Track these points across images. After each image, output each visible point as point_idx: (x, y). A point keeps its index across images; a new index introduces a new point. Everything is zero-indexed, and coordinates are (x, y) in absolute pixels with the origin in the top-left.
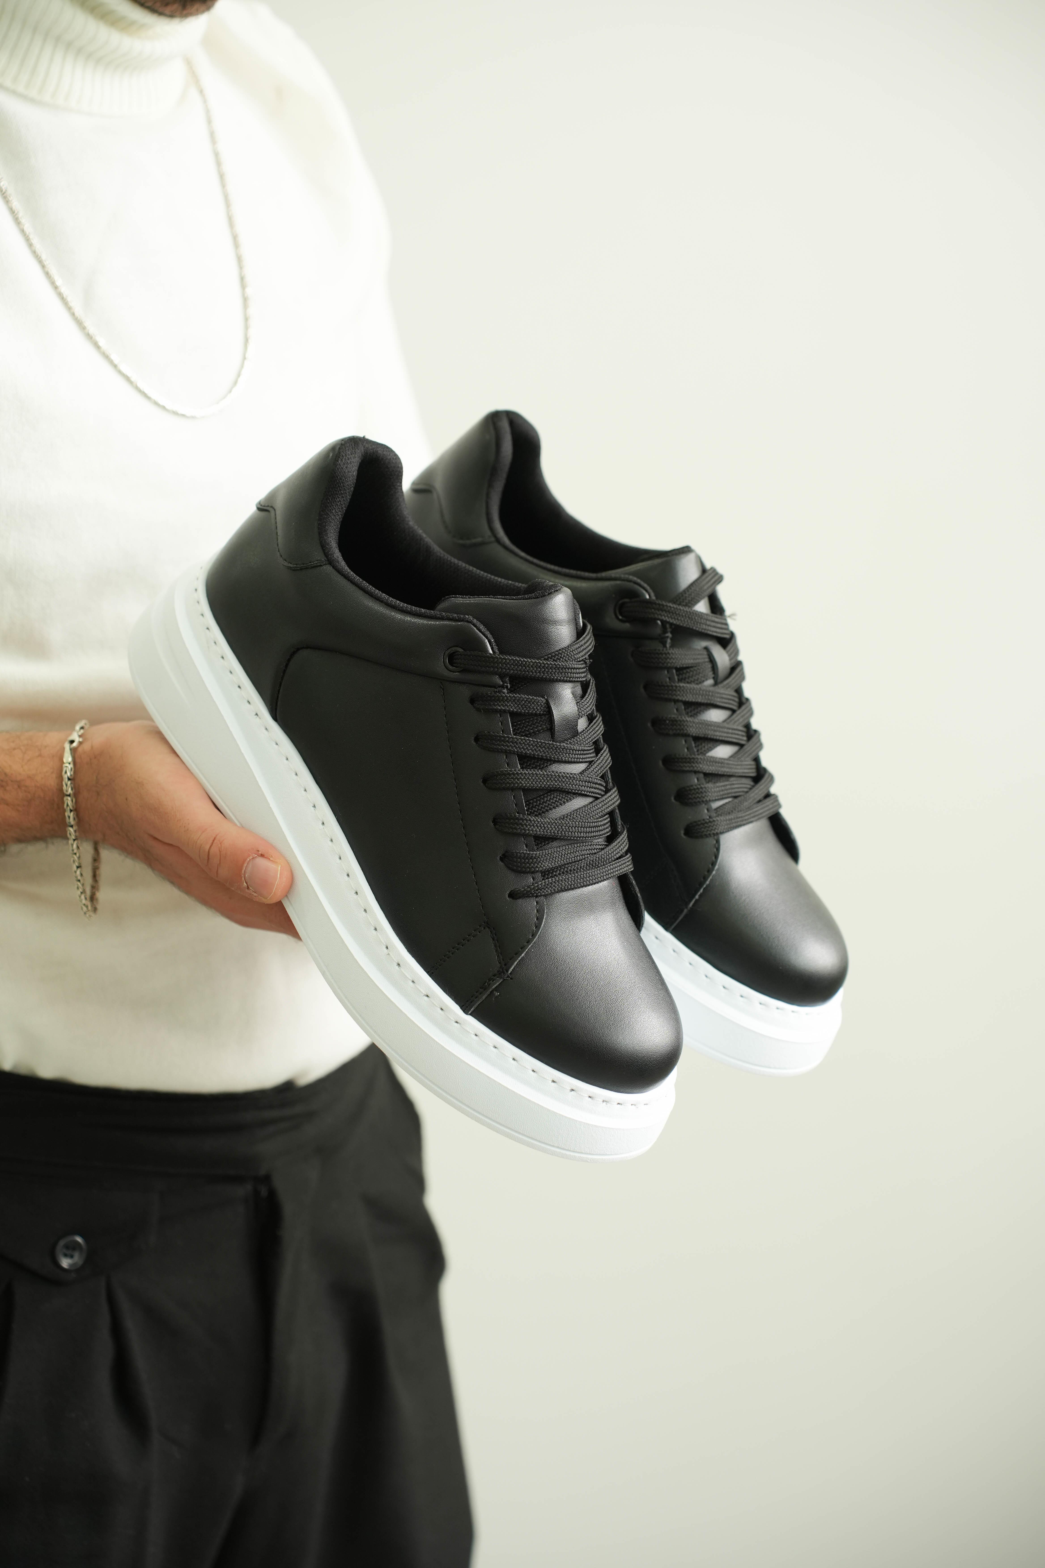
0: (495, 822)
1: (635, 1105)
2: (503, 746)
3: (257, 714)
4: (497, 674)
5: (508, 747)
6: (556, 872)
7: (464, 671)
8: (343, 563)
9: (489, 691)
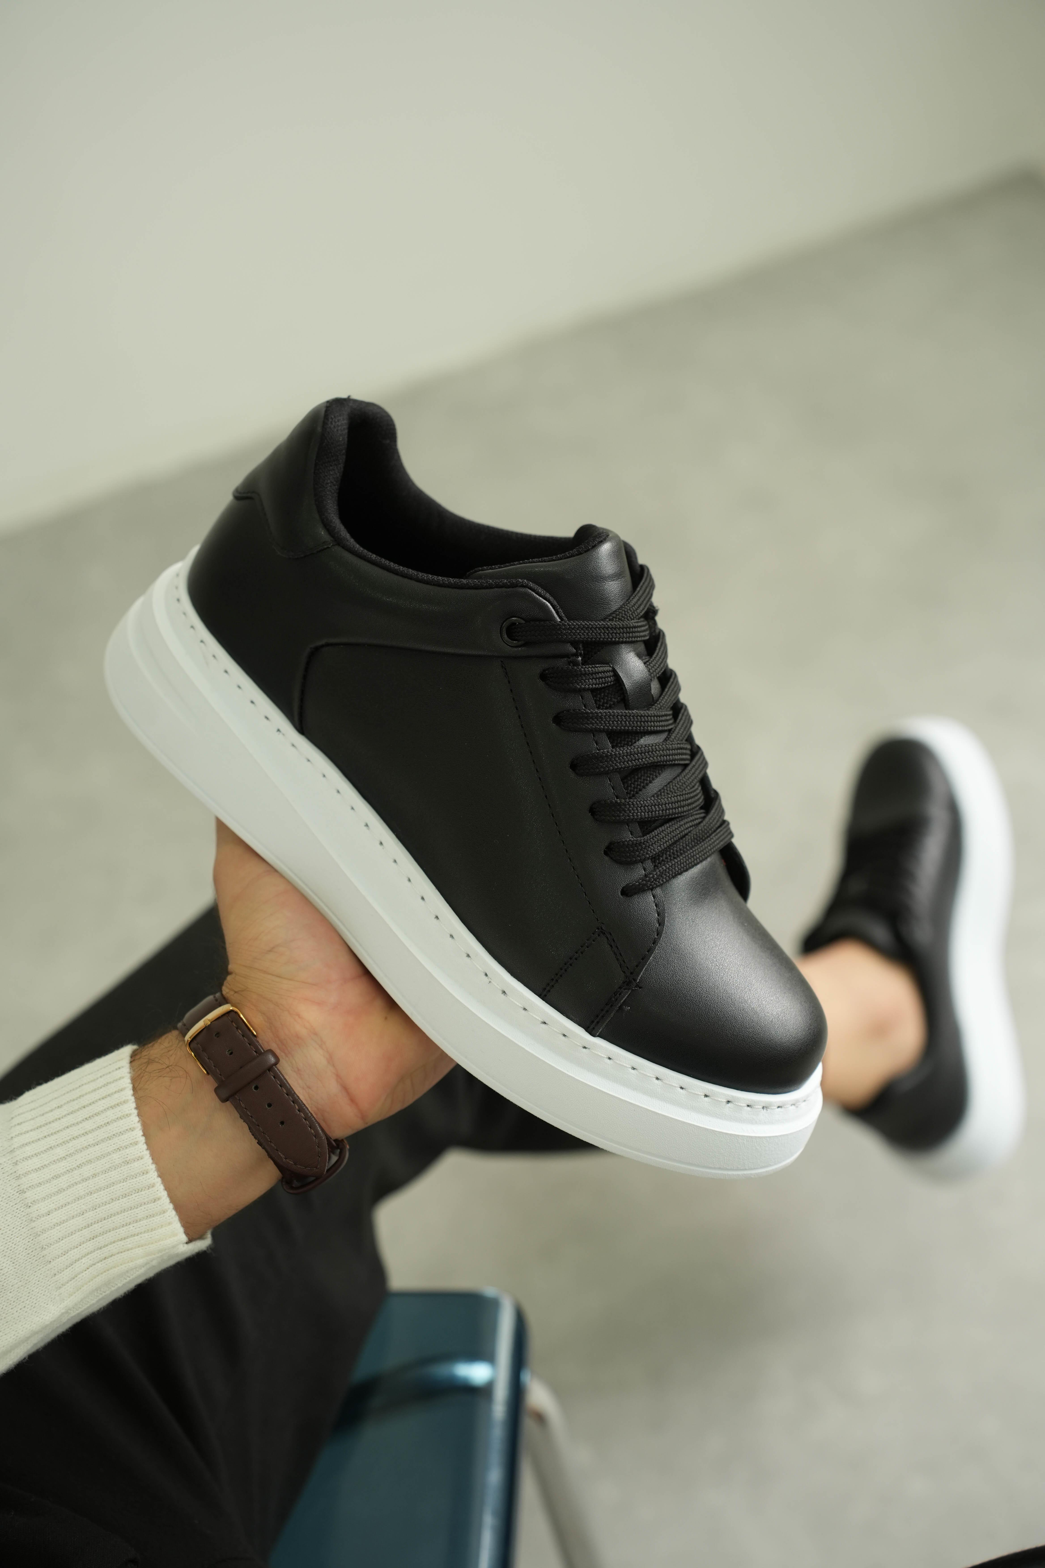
0: (592, 811)
1: (794, 1105)
2: (588, 724)
3: (279, 730)
4: (568, 643)
5: (593, 724)
6: (662, 857)
7: (526, 644)
8: (352, 541)
9: (561, 663)
